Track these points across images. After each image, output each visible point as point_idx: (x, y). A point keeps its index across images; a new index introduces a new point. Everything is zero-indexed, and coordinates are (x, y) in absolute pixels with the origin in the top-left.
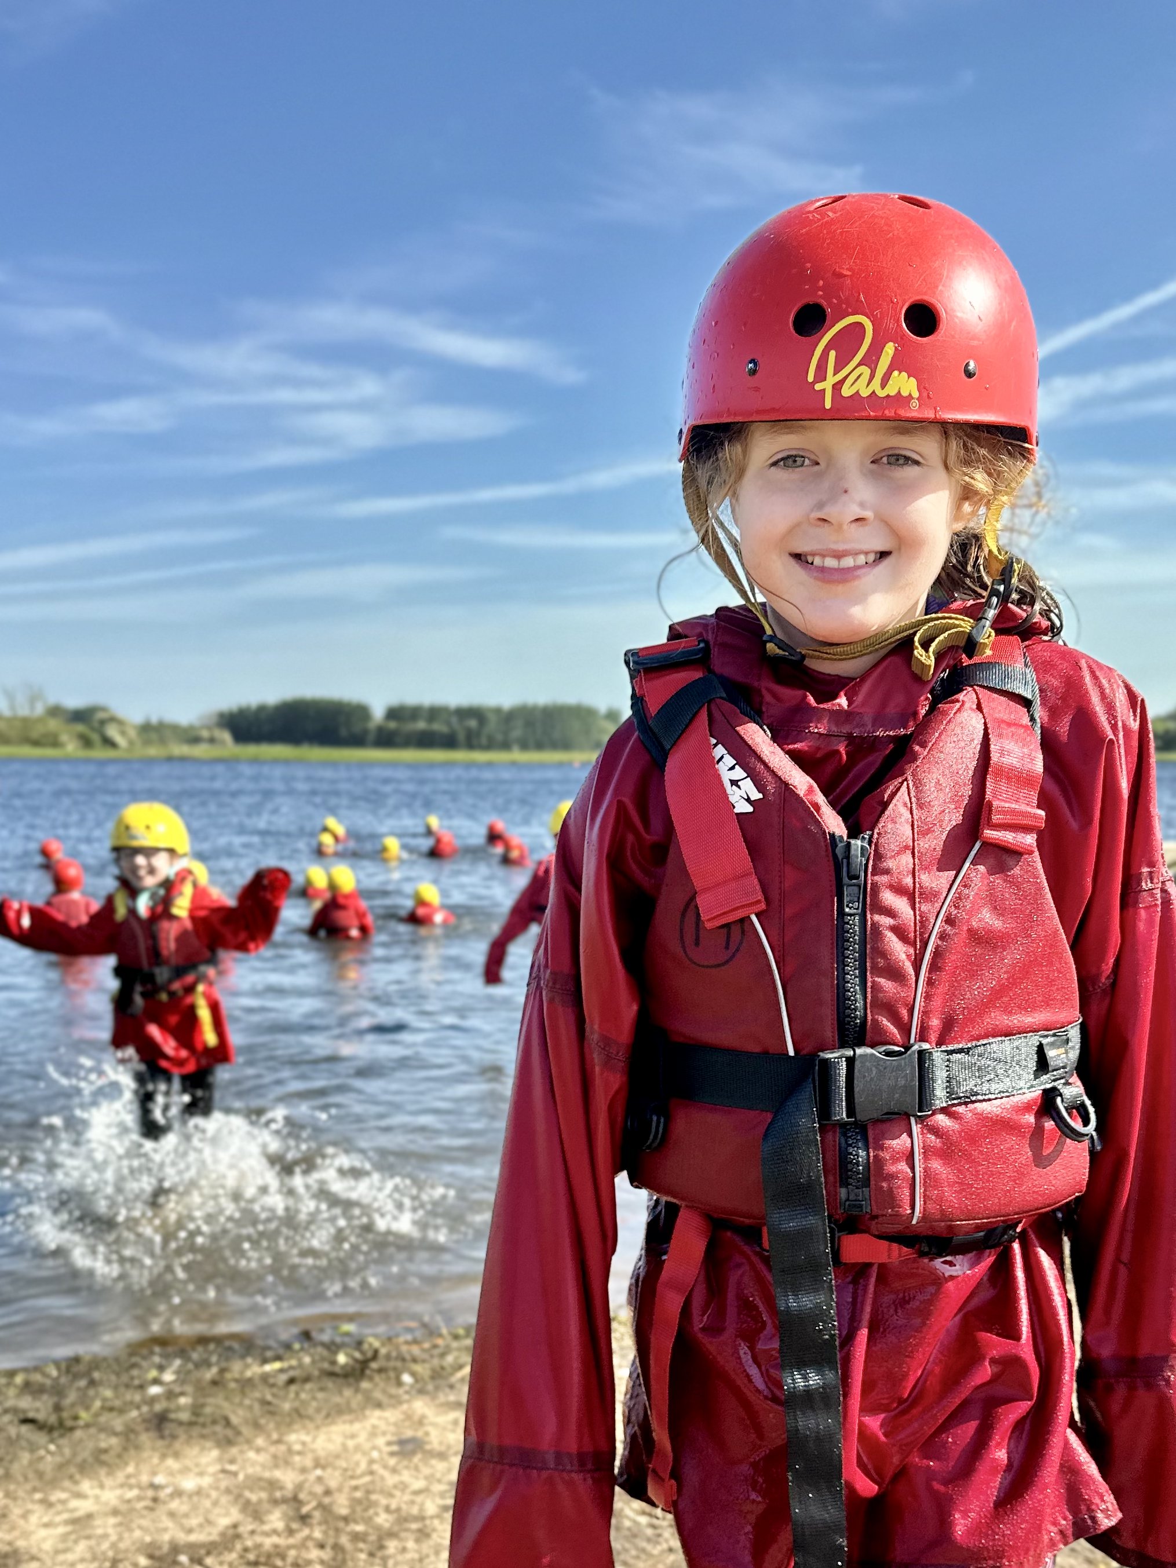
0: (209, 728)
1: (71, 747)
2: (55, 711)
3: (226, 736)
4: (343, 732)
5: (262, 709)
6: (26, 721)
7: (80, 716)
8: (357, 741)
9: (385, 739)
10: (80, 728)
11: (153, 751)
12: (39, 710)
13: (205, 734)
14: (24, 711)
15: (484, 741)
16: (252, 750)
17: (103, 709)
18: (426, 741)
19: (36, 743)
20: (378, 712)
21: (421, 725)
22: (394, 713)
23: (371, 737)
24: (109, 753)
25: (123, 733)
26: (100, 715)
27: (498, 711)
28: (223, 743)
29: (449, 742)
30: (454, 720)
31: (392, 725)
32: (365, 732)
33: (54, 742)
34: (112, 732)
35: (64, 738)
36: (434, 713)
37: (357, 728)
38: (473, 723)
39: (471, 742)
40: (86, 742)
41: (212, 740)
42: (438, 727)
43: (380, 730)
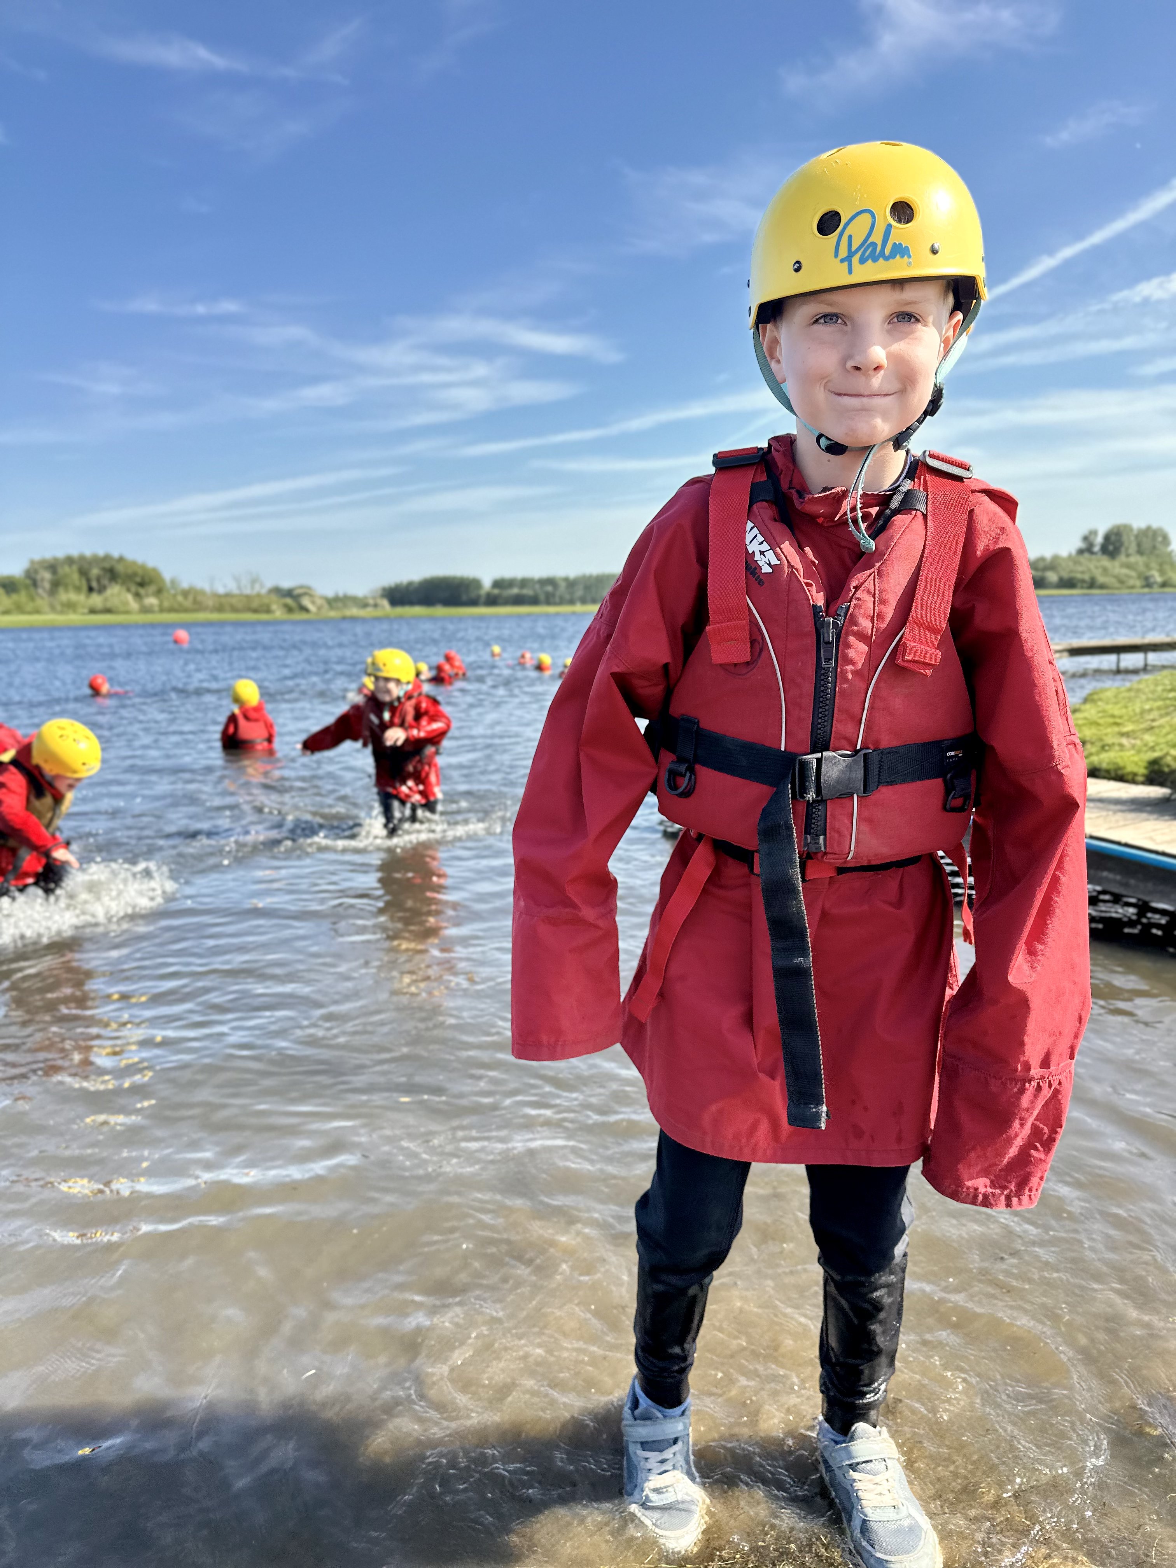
0: (374, 598)
1: (279, 613)
2: (274, 591)
3: (385, 603)
4: (464, 598)
5: (410, 584)
6: (248, 597)
7: (289, 593)
8: (474, 602)
9: (492, 601)
10: (289, 601)
11: (333, 614)
13: (371, 602)
14: (248, 591)
15: (557, 600)
16: (400, 610)
17: (302, 587)
18: (518, 601)
19: (255, 611)
20: (487, 583)
21: (515, 591)
22: (498, 584)
23: (483, 599)
24: (304, 616)
25: (313, 603)
26: (301, 591)
27: (566, 579)
28: (383, 607)
29: (534, 601)
30: (537, 586)
31: (496, 591)
32: (479, 597)
33: (268, 611)
34: (306, 602)
35: (274, 607)
36: (524, 583)
37: (473, 595)
38: (549, 588)
39: (549, 600)
40: (290, 610)
41: (376, 606)
42: (527, 592)
43: (488, 595)
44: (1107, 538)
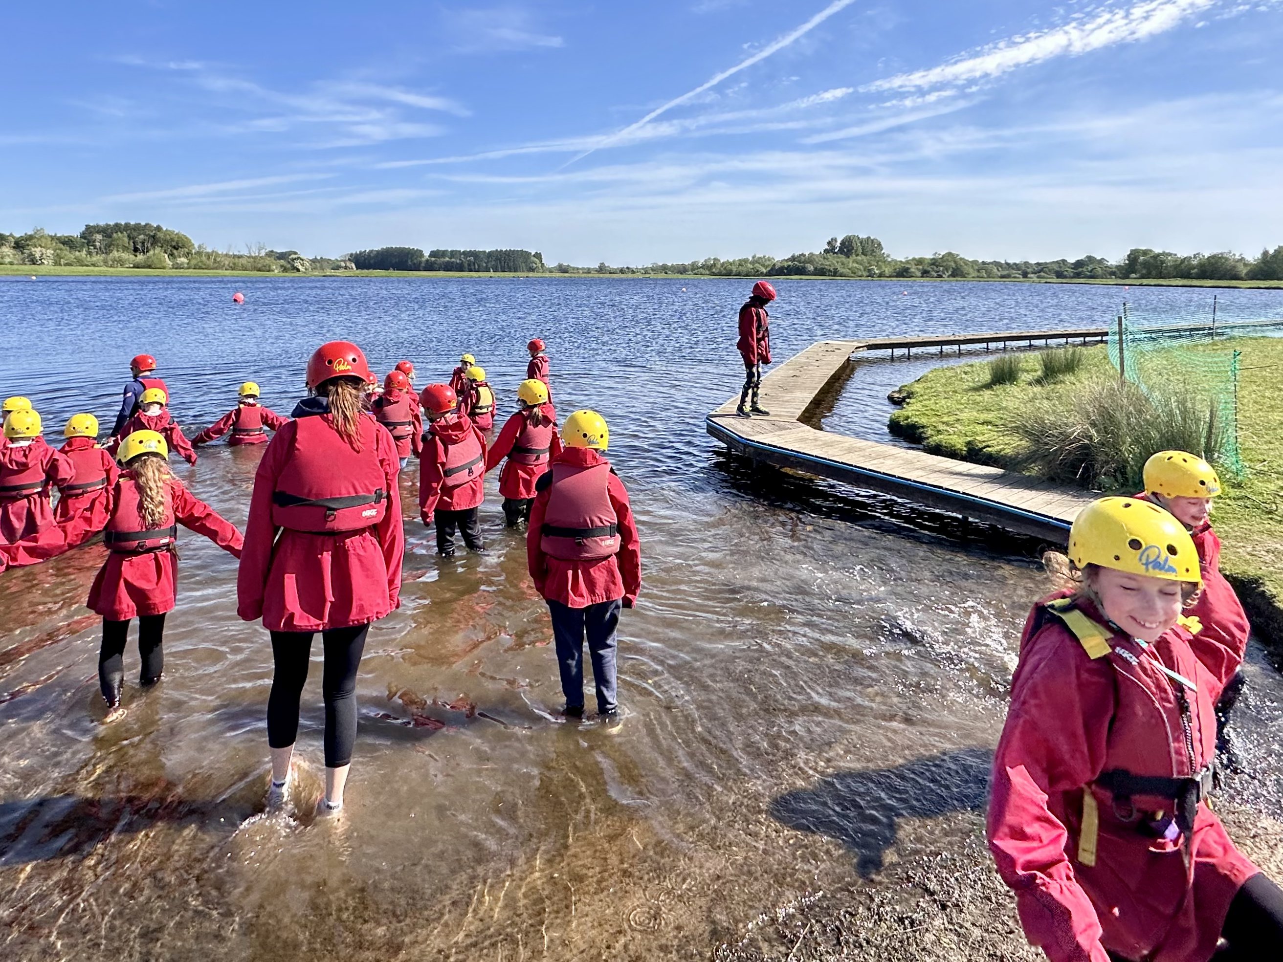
0: (345, 262)
1: (277, 272)
2: (270, 254)
3: (353, 265)
4: (410, 264)
6: (256, 259)
7: (282, 256)
8: (417, 268)
9: (430, 267)
10: (282, 262)
11: (318, 272)
12: (263, 253)
13: (343, 264)
14: (255, 254)
15: (477, 267)
16: (365, 272)
17: (294, 253)
18: (448, 267)
19: (259, 270)
20: (426, 254)
21: (447, 260)
22: (433, 254)
23: (423, 266)
24: (297, 274)
25: (303, 264)
26: (292, 256)
27: (484, 253)
28: (352, 269)
29: (460, 268)
30: (463, 257)
31: (433, 260)
32: (421, 262)
33: (269, 270)
34: (297, 264)
35: (274, 267)
36: (453, 254)
37: (416, 262)
38: (472, 259)
39: (471, 268)
40: (285, 270)
41: (346, 268)
43: (427, 262)
44: (843, 243)
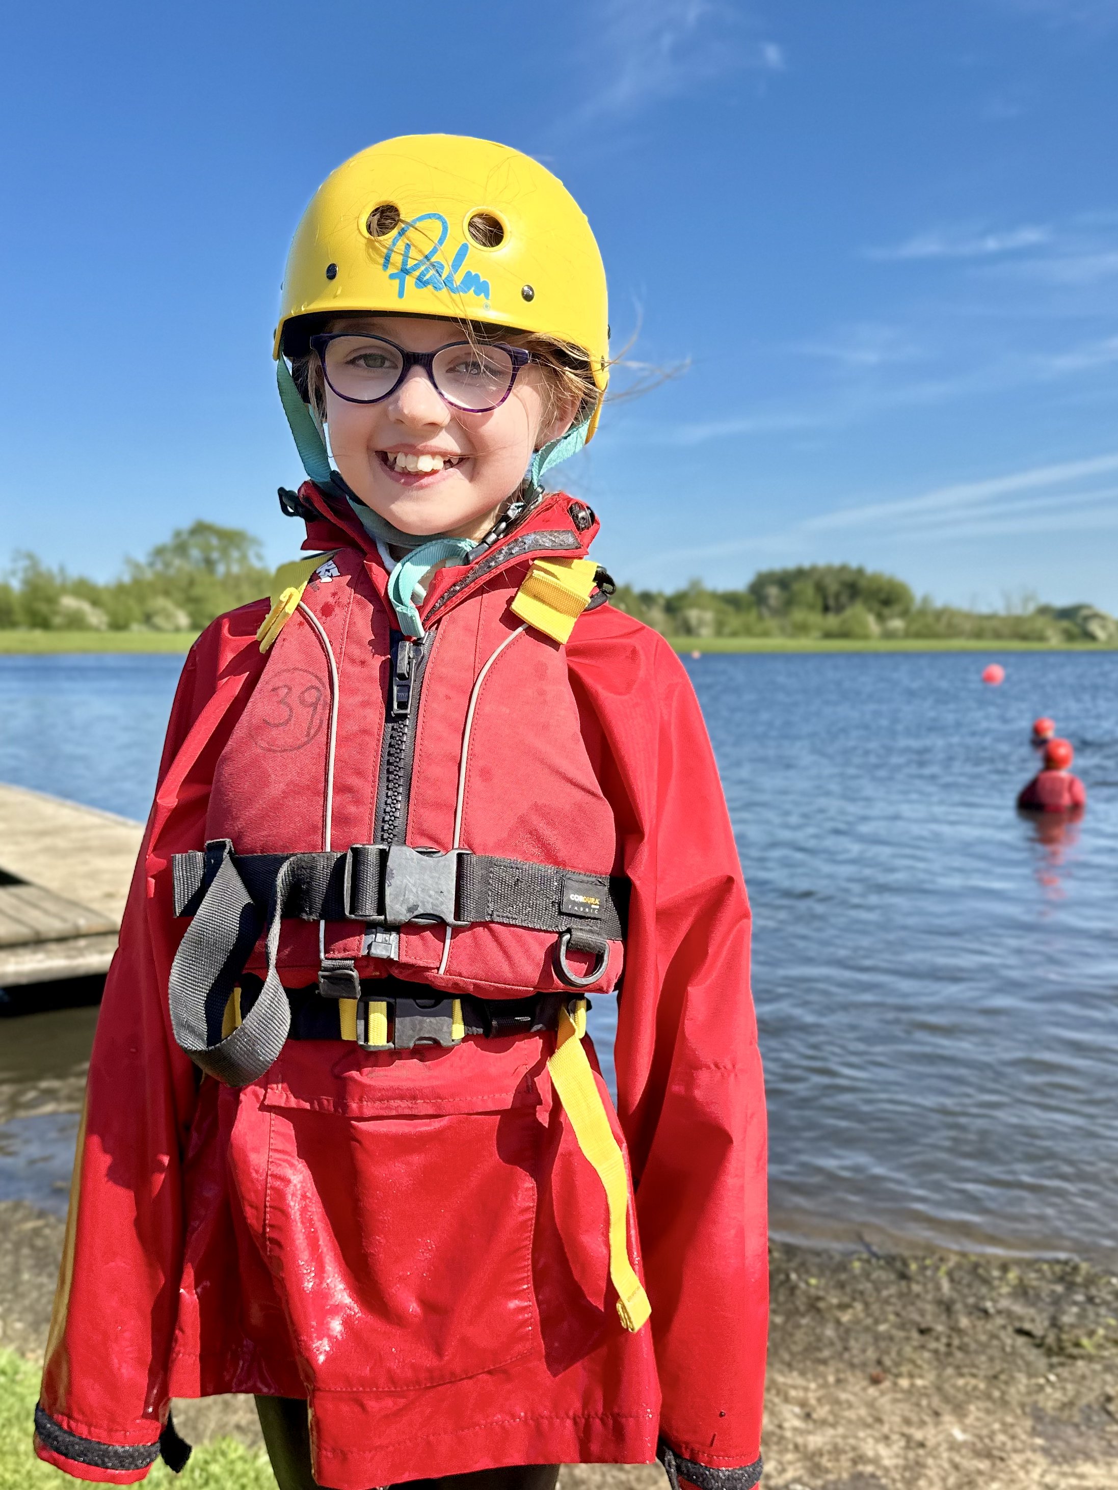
2: (1044, 611)
7: (1067, 614)
10: (1065, 624)
12: (1031, 608)
14: (1018, 610)
17: (1087, 607)
19: (1024, 637)
24: (1089, 646)
25: (1104, 627)
26: (1085, 612)
33: (1041, 638)
34: (1095, 627)
35: (1049, 632)
40: (1069, 636)
